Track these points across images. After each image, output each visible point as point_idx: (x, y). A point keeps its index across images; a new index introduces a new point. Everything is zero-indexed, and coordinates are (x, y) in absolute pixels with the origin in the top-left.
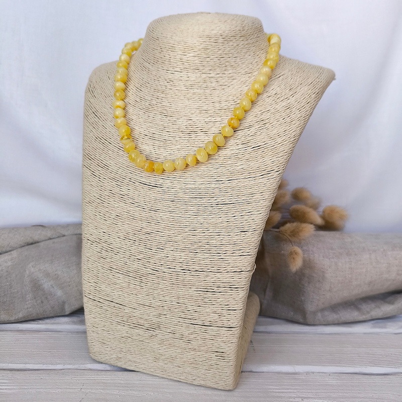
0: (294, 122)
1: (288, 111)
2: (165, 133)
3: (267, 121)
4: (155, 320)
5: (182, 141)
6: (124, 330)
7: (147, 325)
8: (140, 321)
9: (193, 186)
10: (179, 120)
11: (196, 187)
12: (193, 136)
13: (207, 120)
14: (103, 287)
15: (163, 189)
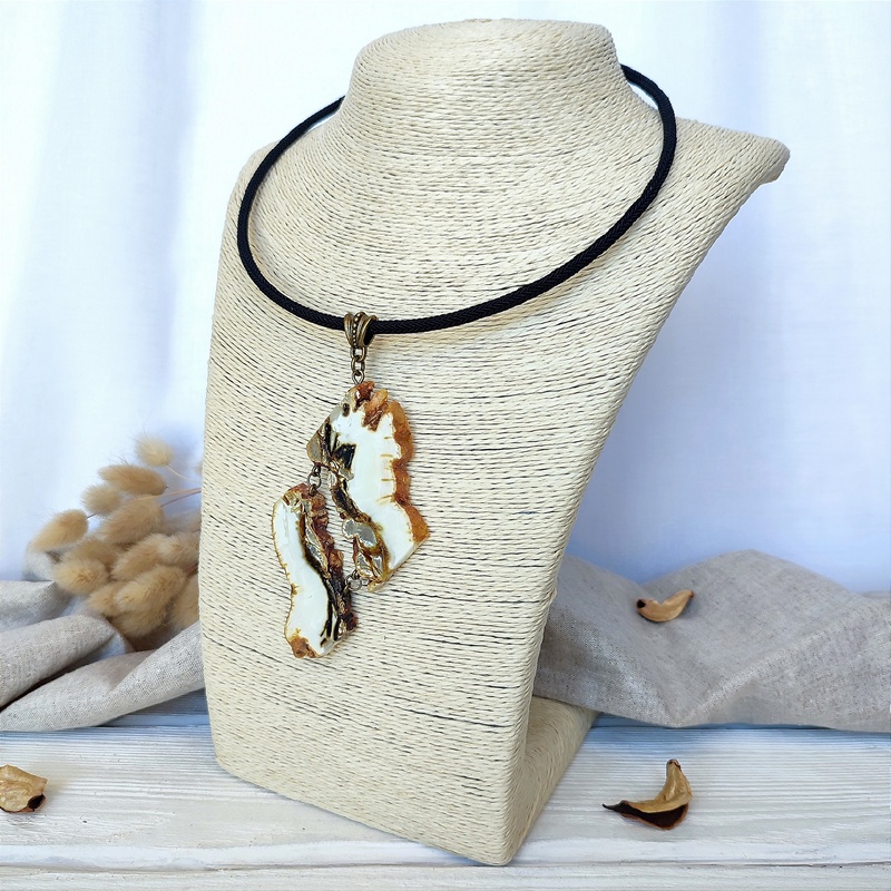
4: (338, 697)
6: (277, 713)
7: (322, 707)
8: (309, 697)
9: (424, 408)
10: (404, 262)
11: (431, 409)
12: (431, 295)
13: (463, 261)
14: (237, 617)
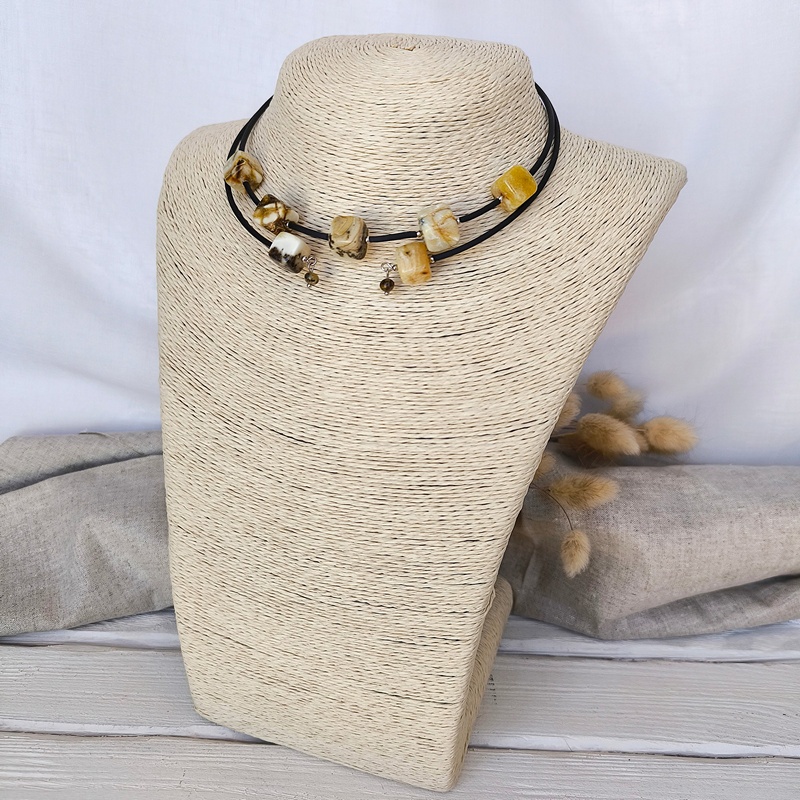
0: (583, 317)
1: (572, 290)
2: (317, 332)
3: (527, 313)
4: (306, 677)
5: (352, 351)
6: (253, 685)
7: (292, 683)
8: (279, 674)
9: (374, 447)
10: (347, 306)
11: (380, 448)
12: (375, 340)
13: (403, 308)
15: (315, 447)
